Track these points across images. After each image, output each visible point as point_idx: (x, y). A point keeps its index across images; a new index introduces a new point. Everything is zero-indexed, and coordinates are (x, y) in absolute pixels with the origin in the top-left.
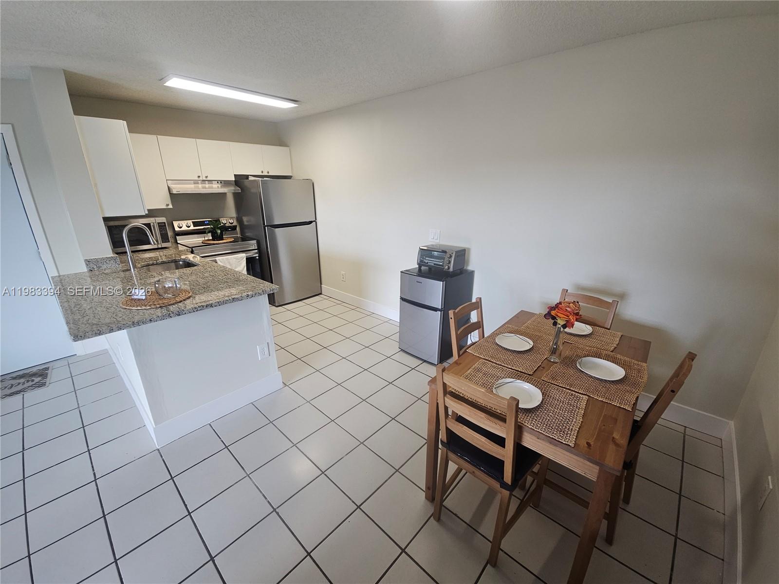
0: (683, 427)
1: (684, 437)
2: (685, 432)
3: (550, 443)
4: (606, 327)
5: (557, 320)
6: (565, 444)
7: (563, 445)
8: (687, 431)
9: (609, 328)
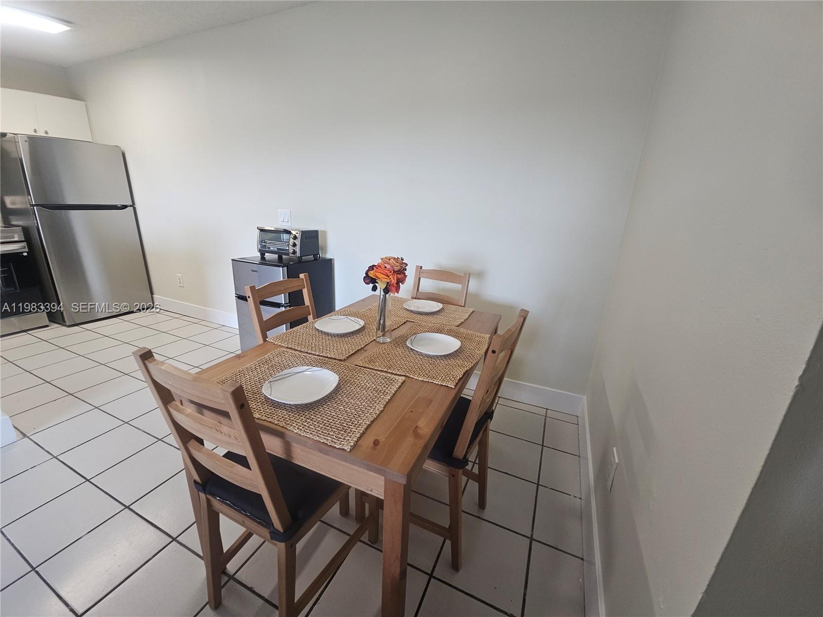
0: (545, 410)
1: (545, 419)
2: (546, 414)
3: (321, 452)
4: (460, 304)
5: (377, 283)
6: (338, 448)
7: (336, 451)
8: (548, 413)
9: (463, 305)
